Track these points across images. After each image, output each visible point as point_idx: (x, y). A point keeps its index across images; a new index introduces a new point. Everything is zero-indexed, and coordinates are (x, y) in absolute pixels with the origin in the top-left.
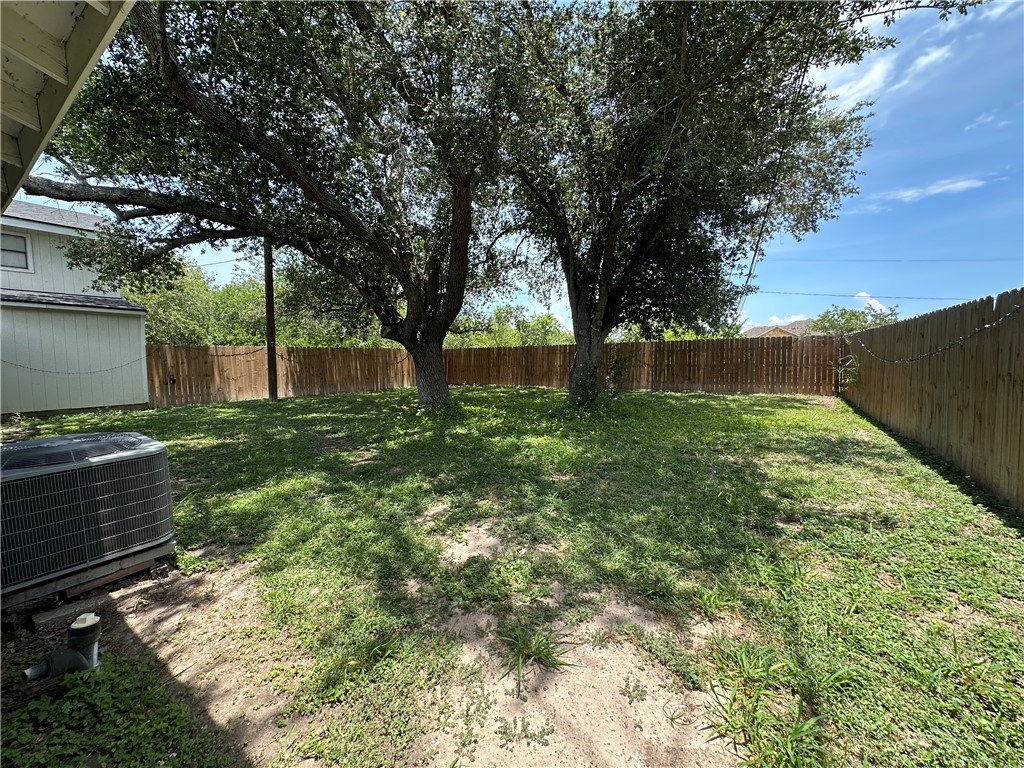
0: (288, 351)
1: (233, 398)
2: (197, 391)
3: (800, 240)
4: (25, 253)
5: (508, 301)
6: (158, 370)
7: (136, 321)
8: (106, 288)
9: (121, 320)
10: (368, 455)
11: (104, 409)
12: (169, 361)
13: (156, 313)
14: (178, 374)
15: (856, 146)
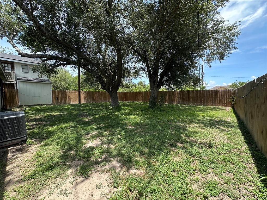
0: (85, 92)
1: (71, 103)
2: (63, 101)
3: (221, 62)
4: (28, 69)
5: (140, 80)
6: (54, 96)
7: (50, 85)
8: (40, 77)
9: (47, 85)
10: (90, 119)
11: (42, 105)
12: (57, 94)
13: (59, 82)
14: (59, 97)
15: (236, 34)
